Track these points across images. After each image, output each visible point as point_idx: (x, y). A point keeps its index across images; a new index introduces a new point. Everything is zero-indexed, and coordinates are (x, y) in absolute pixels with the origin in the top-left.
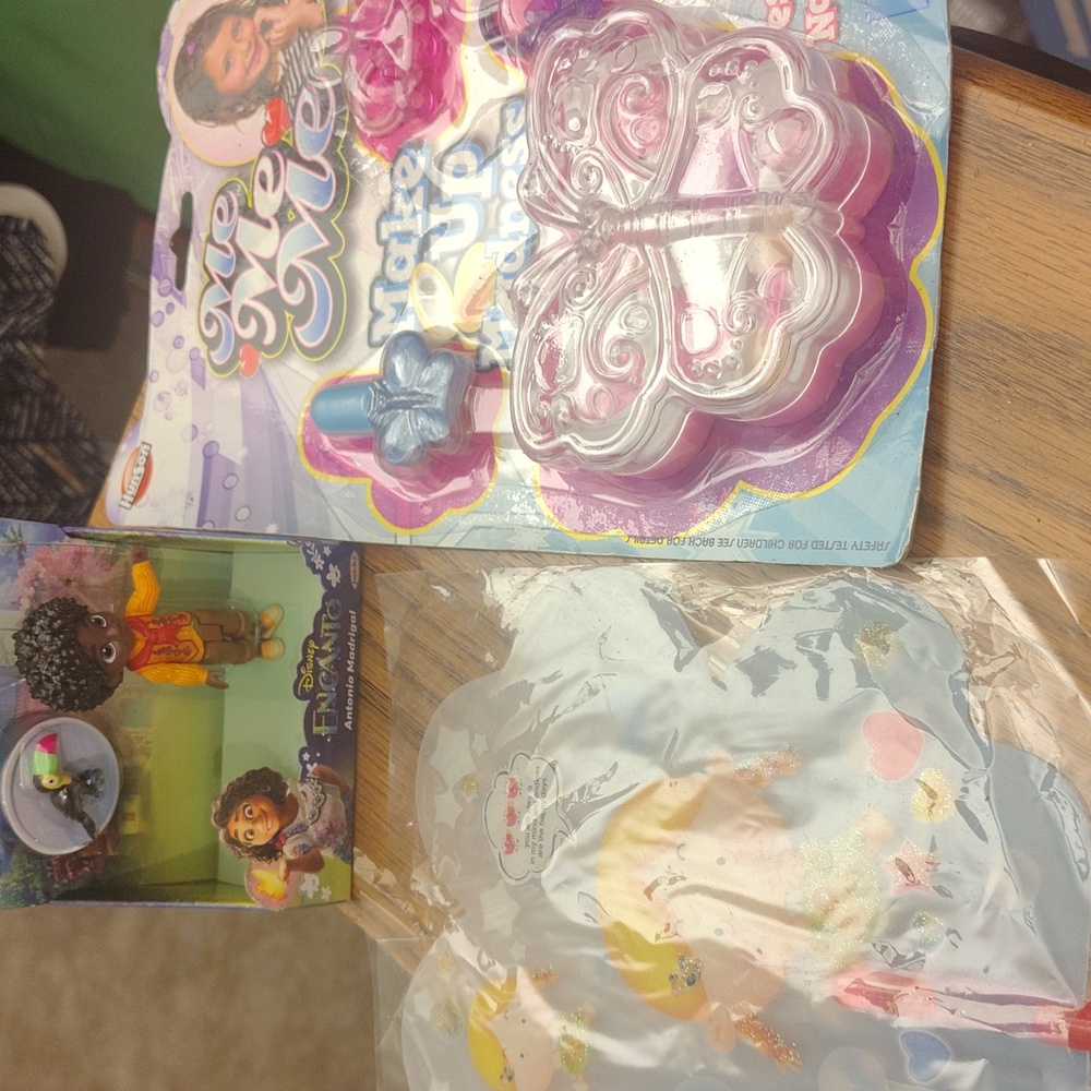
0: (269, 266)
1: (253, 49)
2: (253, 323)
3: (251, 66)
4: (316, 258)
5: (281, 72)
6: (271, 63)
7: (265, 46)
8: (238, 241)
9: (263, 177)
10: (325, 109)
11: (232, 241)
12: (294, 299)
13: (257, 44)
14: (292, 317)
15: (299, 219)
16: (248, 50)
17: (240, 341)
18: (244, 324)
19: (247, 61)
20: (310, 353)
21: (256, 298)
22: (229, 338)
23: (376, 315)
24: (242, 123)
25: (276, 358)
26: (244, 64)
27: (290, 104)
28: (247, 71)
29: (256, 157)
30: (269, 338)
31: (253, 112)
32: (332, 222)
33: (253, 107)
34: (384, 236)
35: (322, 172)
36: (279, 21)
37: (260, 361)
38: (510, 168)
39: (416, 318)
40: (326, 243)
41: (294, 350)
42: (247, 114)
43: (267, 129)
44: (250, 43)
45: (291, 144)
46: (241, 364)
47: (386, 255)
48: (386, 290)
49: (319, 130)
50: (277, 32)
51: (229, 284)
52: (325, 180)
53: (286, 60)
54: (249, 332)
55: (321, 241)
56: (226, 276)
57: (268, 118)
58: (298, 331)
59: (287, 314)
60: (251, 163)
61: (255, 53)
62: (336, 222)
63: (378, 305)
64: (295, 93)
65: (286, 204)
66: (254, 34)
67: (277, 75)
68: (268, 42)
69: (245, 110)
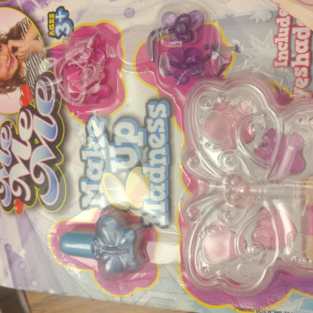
0: (27, 163)
1: (10, 59)
2: (19, 190)
3: (10, 68)
4: (50, 163)
5: (25, 73)
6: (20, 67)
7: (15, 58)
8: (13, 150)
9: (22, 121)
10: (49, 93)
11: (10, 149)
12: (39, 181)
13: (11, 57)
14: (39, 189)
15: (40, 144)
16: (8, 59)
17: (14, 197)
18: (15, 189)
19: (8, 65)
20: (49, 208)
21: (20, 178)
22: (9, 195)
23: (83, 195)
24: (10, 94)
25: (31, 208)
26: (7, 66)
27: (32, 88)
28: (9, 70)
29: (18, 111)
30: (28, 198)
31: (15, 89)
32: (57, 147)
33: (14, 88)
34: (84, 158)
35: (51, 122)
36: (21, 48)
37: (24, 208)
38: (153, 133)
39: (106, 198)
40: (54, 157)
41: (40, 205)
42: (11, 90)
43: (22, 98)
44: (8, 56)
45: (34, 107)
46: (15, 208)
47: (86, 167)
48: (87, 183)
49: (48, 102)
50: (20, 53)
51: (8, 169)
52: (53, 126)
53: (27, 67)
54: (18, 193)
55: (52, 156)
56: (8, 165)
57: (22, 94)
58: (42, 196)
59: (36, 188)
60: (16, 113)
61: (11, 62)
62: (58, 147)
63: (83, 189)
64: (34, 83)
65: (34, 135)
66: (9, 52)
67: (24, 74)
68: (17, 57)
69: (10, 88)
